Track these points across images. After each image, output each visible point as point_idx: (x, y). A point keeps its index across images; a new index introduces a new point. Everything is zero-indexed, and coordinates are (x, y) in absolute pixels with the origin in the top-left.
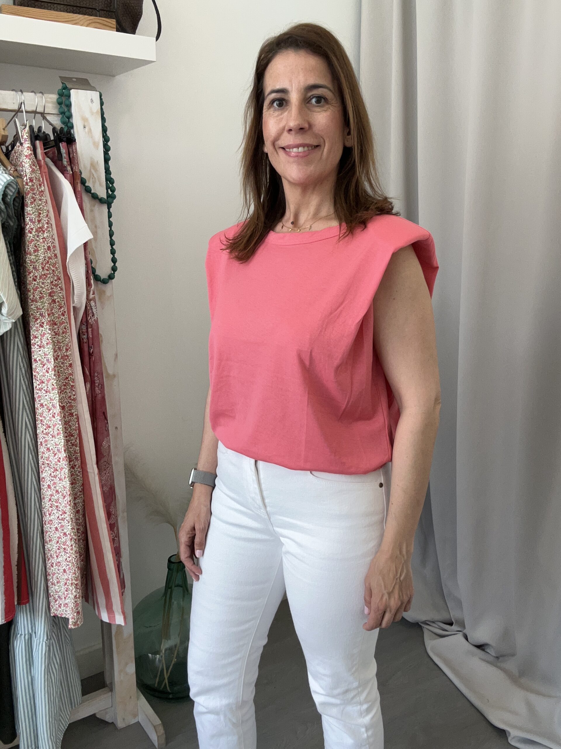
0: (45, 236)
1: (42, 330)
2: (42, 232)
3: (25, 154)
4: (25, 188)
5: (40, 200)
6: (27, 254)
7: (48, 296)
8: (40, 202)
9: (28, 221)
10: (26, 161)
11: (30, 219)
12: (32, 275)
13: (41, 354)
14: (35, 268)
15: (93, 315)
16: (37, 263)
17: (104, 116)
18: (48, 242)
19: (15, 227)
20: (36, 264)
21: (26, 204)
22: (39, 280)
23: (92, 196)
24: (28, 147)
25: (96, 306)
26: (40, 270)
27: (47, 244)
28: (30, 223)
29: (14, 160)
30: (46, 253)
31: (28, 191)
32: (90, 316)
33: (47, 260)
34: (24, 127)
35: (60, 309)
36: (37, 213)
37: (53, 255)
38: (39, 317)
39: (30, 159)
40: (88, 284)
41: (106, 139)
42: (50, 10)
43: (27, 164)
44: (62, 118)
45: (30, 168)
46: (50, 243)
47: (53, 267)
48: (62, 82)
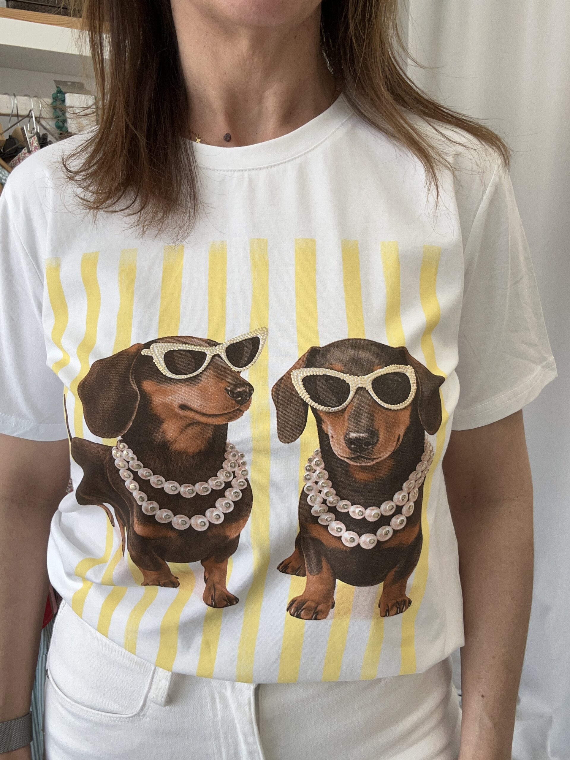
34: (33, 135)
42: (44, 12)
44: (56, 122)
48: (56, 86)
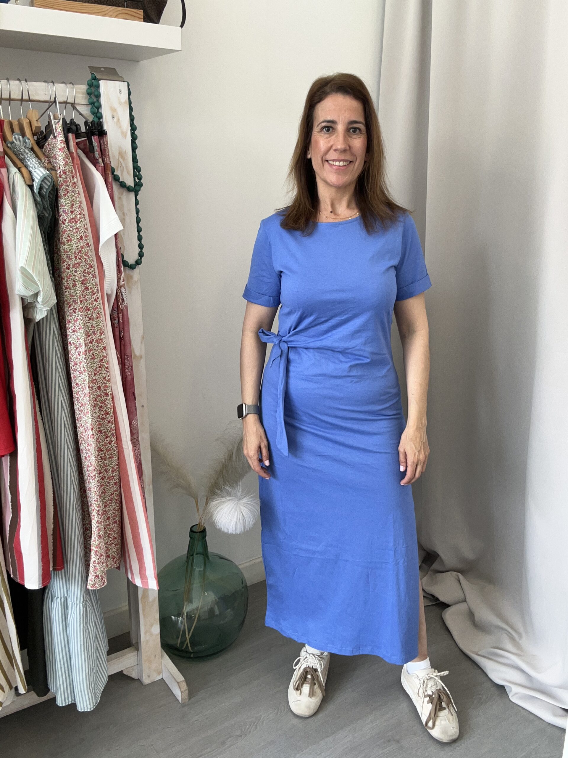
0: (78, 227)
1: (75, 316)
2: (75, 222)
3: (58, 147)
4: (59, 180)
5: (73, 191)
6: (61, 244)
7: (81, 284)
8: (73, 194)
9: (61, 212)
10: (60, 154)
11: (63, 210)
12: (65, 264)
13: (75, 338)
14: (68, 257)
15: (123, 301)
16: (71, 252)
17: (132, 105)
18: (81, 232)
19: (50, 218)
20: (69, 253)
21: (60, 196)
22: (72, 268)
23: (120, 184)
24: (61, 140)
25: (125, 292)
26: (73, 259)
27: (80, 234)
28: (63, 214)
29: (48, 152)
30: (79, 243)
31: (62, 183)
32: (121, 302)
33: (80, 249)
34: (57, 121)
35: (92, 295)
36: (70, 205)
37: (85, 244)
38: (72, 303)
39: (63, 152)
40: (119, 272)
41: (133, 128)
43: (60, 157)
44: (91, 108)
45: (63, 161)
46: (83, 233)
47: (85, 255)
48: (91, 73)
